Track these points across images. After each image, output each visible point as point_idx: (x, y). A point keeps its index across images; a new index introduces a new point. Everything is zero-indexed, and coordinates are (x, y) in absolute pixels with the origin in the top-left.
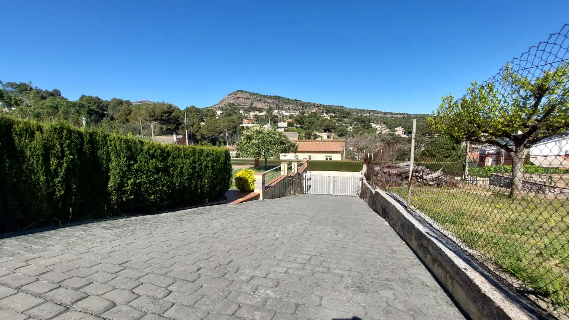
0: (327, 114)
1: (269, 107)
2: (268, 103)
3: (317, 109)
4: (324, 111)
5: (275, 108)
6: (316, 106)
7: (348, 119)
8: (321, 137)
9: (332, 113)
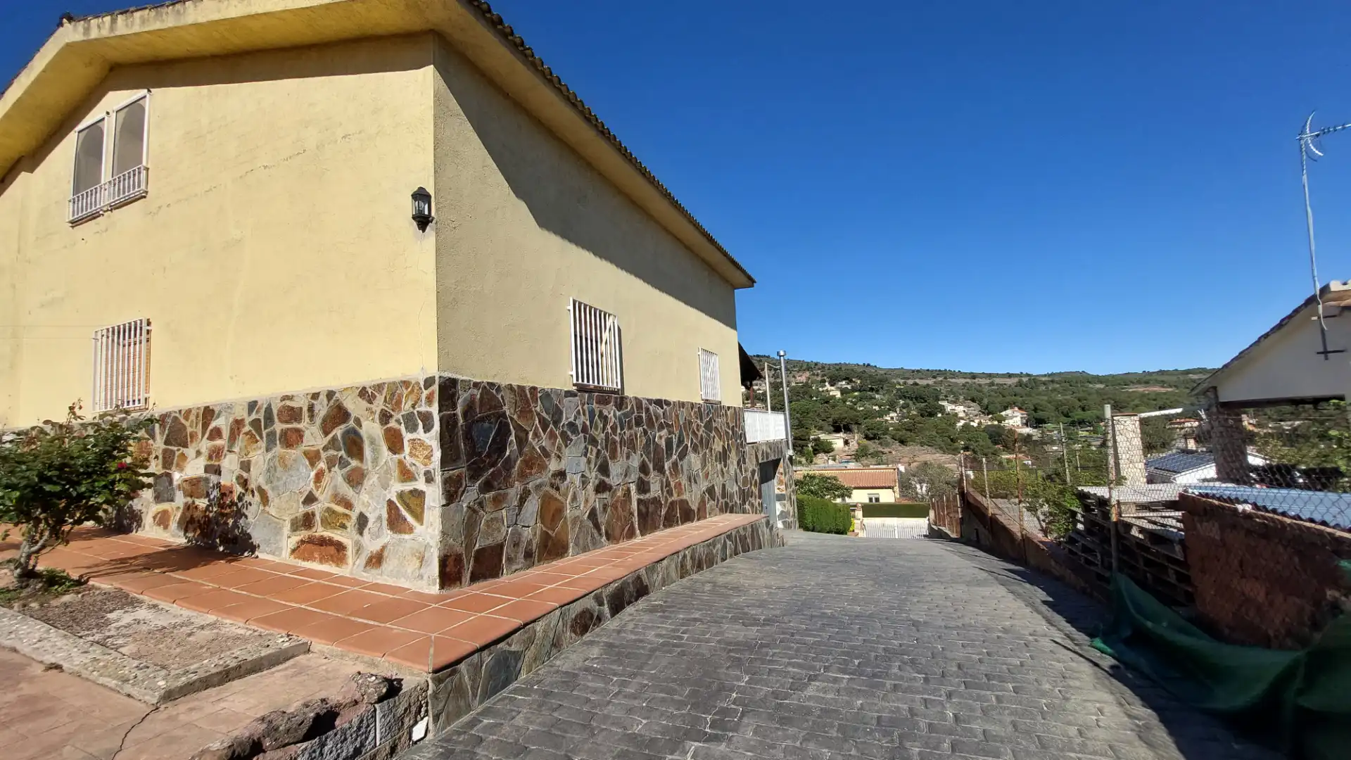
0: (832, 385)
3: (808, 374)
4: (825, 378)
6: (805, 367)
7: (884, 395)
8: (831, 443)
9: (844, 383)
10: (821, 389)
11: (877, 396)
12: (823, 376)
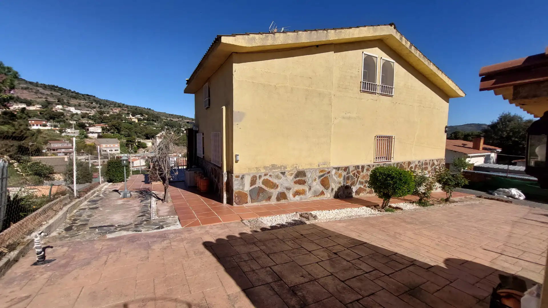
0: (133, 116)
1: (44, 100)
2: (41, 93)
3: (119, 109)
4: (129, 112)
5: (57, 102)
6: (117, 105)
7: (158, 123)
8: (146, 144)
9: (139, 116)
10: (127, 117)
11: (155, 124)
12: (128, 111)
